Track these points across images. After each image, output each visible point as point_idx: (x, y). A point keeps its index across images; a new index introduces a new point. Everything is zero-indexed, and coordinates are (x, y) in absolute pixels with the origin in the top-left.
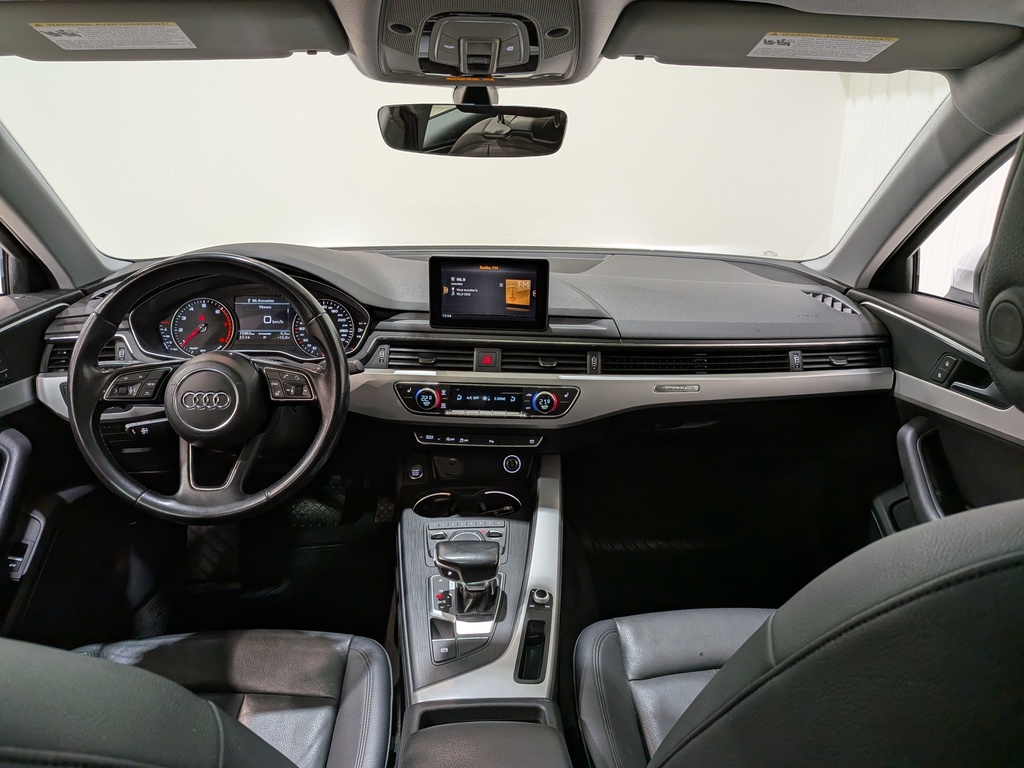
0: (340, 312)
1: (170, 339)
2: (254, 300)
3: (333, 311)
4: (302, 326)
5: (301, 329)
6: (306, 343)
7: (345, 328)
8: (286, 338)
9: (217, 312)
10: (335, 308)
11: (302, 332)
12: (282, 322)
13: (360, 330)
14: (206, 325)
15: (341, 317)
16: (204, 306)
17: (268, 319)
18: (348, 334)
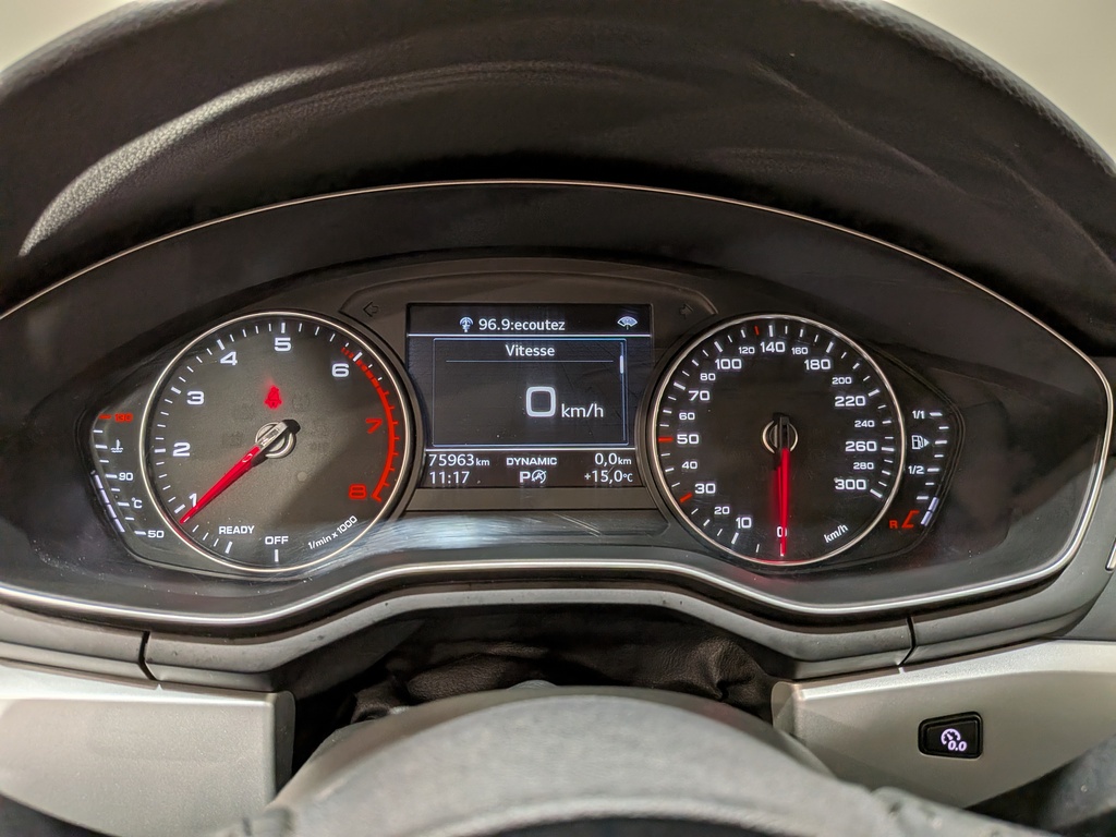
0: (840, 368)
1: (133, 489)
2: (487, 324)
3: (814, 365)
4: (688, 428)
5: (683, 439)
6: (707, 504)
7: (864, 434)
8: (620, 476)
9: (340, 370)
10: (817, 352)
11: (689, 453)
12: (596, 409)
13: (921, 442)
14: (293, 427)
15: (847, 390)
16: (283, 344)
17: (542, 401)
18: (878, 458)
